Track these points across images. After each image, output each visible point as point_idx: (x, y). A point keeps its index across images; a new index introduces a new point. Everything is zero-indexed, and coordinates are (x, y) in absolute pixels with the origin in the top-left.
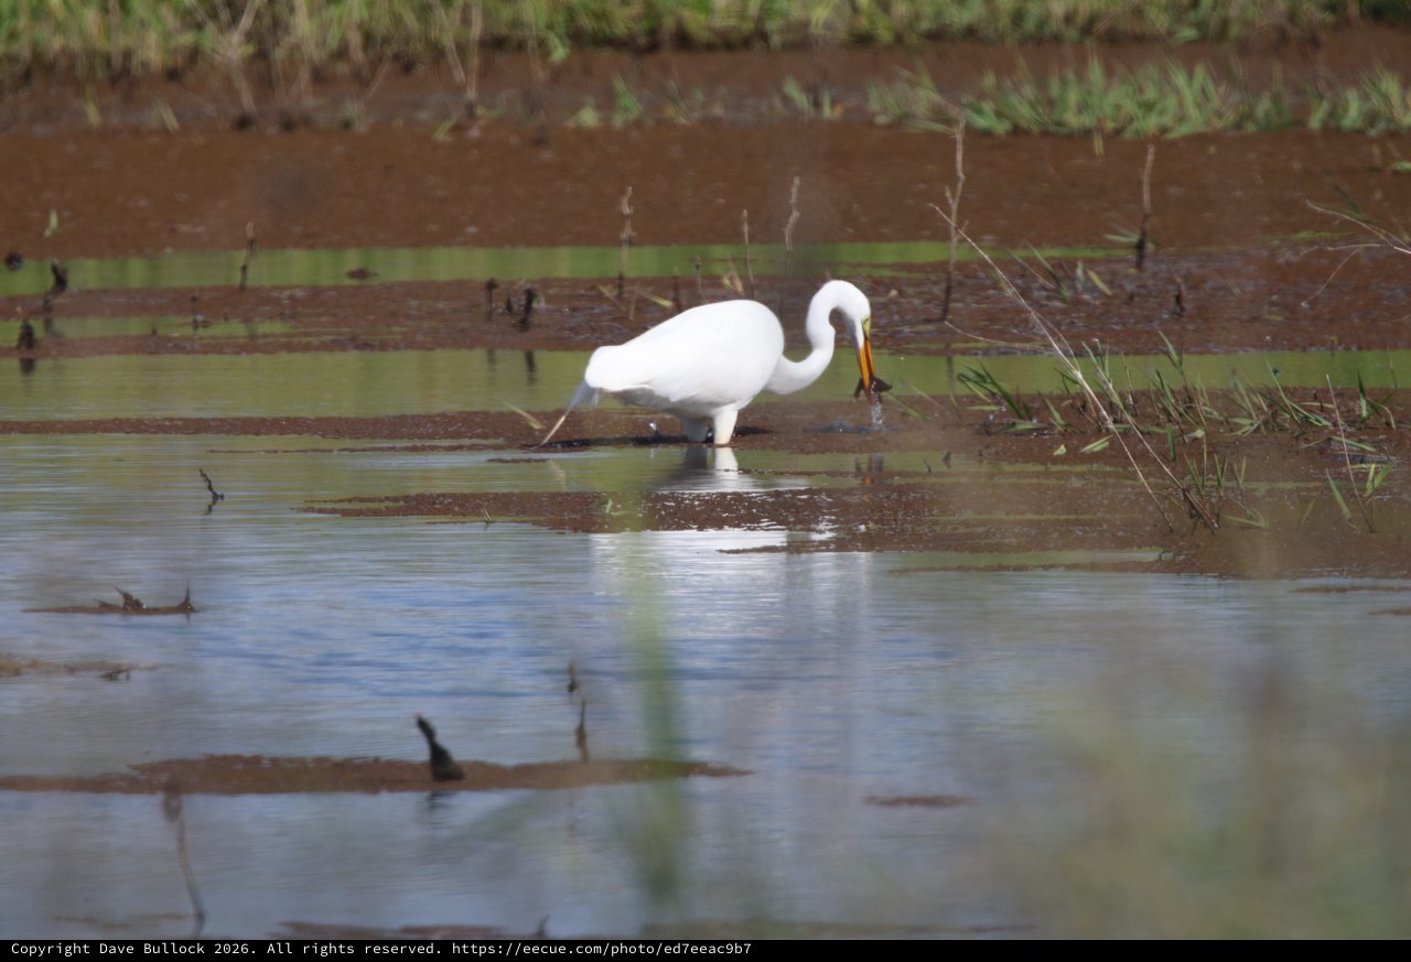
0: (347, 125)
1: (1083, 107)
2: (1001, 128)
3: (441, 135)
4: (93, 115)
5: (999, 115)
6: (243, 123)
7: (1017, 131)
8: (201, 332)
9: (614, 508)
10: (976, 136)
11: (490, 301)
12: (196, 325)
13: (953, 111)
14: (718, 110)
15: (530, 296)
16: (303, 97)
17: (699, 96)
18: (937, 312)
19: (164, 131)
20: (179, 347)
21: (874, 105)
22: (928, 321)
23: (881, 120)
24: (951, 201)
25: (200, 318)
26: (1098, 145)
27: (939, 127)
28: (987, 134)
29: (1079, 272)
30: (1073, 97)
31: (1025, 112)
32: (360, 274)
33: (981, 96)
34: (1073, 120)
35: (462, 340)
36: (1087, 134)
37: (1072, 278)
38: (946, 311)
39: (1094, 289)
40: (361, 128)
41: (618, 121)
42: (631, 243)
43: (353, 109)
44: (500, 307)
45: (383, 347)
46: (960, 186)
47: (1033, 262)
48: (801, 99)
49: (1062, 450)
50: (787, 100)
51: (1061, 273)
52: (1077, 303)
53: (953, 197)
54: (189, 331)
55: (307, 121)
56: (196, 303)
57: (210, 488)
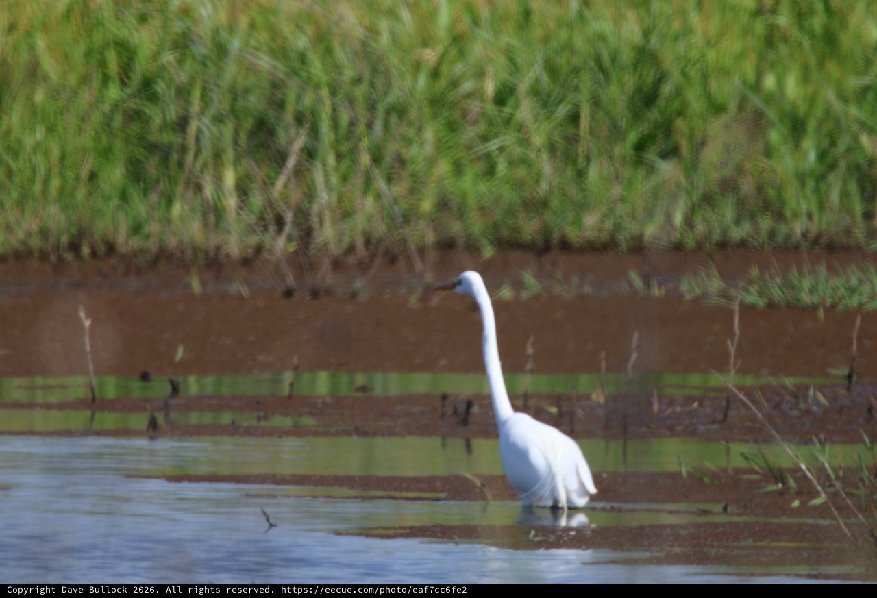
0: (354, 296)
1: (812, 291)
2: (761, 303)
4: (196, 285)
5: (761, 294)
6: (288, 293)
7: (771, 305)
8: (263, 424)
9: (536, 535)
10: (747, 309)
11: (443, 406)
12: (259, 419)
13: (733, 292)
14: (587, 289)
15: (469, 404)
16: (325, 276)
17: (575, 280)
18: (719, 416)
19: (240, 297)
20: (248, 432)
21: (684, 287)
22: (714, 422)
23: (688, 297)
24: (731, 347)
25: (262, 414)
26: (821, 314)
27: (723, 302)
28: (752, 307)
29: (811, 392)
30: (806, 283)
31: (777, 294)
32: (363, 389)
33: (750, 282)
34: (806, 298)
35: (425, 431)
36: (814, 308)
37: (806, 397)
38: (725, 416)
39: (818, 403)
40: (364, 297)
41: (525, 295)
42: (532, 371)
43: (359, 284)
44: (450, 410)
45: (374, 434)
46: (736, 338)
47: (783, 386)
48: (639, 283)
49: (796, 504)
50: (631, 284)
51: (799, 393)
52: (808, 412)
53: (732, 344)
54: (254, 423)
55: (329, 292)
56: (262, 406)
57: (268, 520)
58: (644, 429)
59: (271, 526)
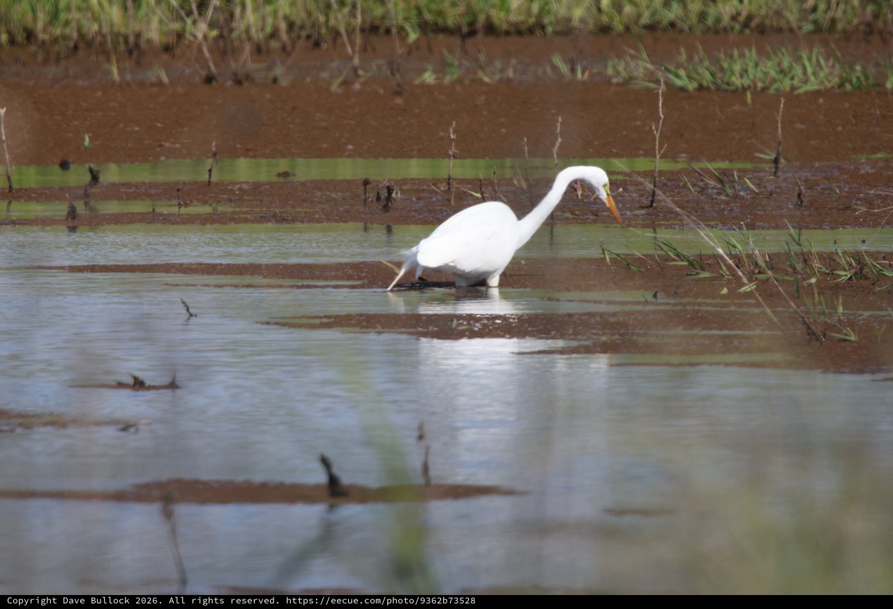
0: (275, 80)
1: (743, 74)
2: (691, 86)
3: (335, 87)
4: (115, 74)
5: (689, 77)
6: (209, 79)
7: (701, 88)
8: (183, 210)
10: (673, 91)
11: (365, 192)
12: (179, 206)
13: (660, 75)
14: (510, 73)
15: (390, 190)
16: (246, 61)
17: (498, 65)
18: (647, 202)
19: (160, 84)
20: (168, 220)
21: (610, 71)
22: (642, 208)
23: (615, 80)
24: (655, 132)
25: (182, 201)
26: (749, 97)
27: (649, 85)
28: (681, 89)
29: (736, 177)
30: (737, 68)
31: (707, 78)
32: (285, 174)
33: (678, 66)
34: (737, 81)
36: (743, 90)
37: (732, 181)
38: (652, 201)
39: (747, 188)
40: (284, 82)
41: (447, 80)
42: (455, 156)
43: (279, 71)
44: (372, 196)
46: (661, 122)
48: (564, 68)
49: (725, 291)
50: (555, 68)
51: (724, 178)
52: (736, 196)
53: (657, 130)
54: (175, 210)
55: (248, 77)
56: (180, 193)
57: (188, 310)
58: (568, 215)
59: (191, 315)
